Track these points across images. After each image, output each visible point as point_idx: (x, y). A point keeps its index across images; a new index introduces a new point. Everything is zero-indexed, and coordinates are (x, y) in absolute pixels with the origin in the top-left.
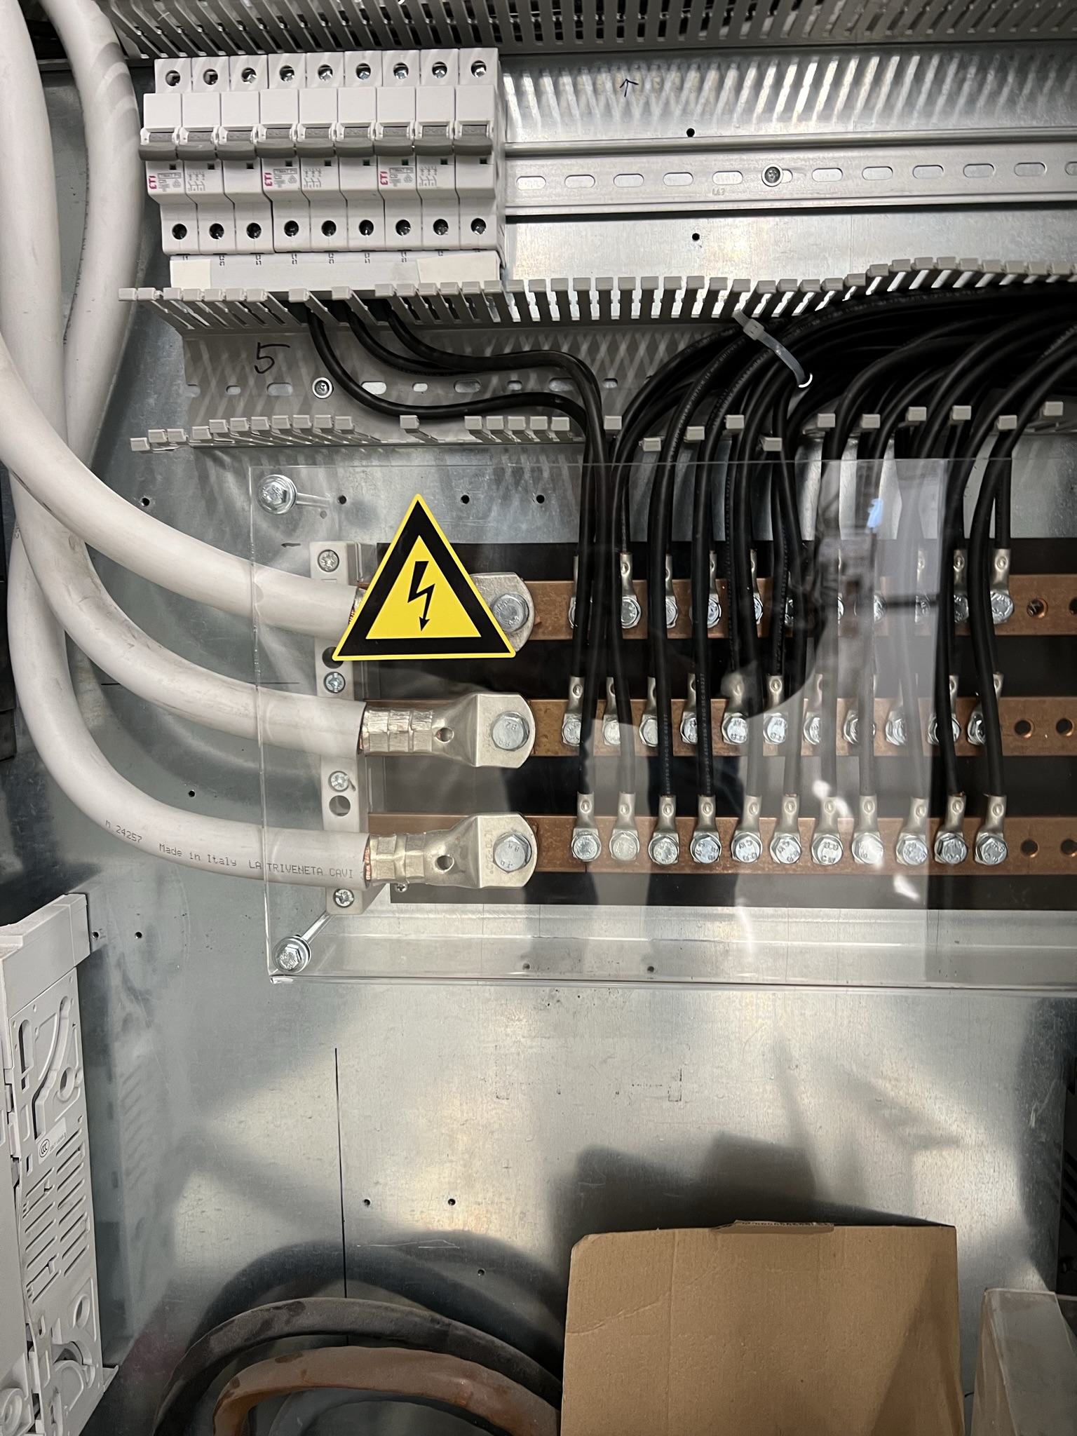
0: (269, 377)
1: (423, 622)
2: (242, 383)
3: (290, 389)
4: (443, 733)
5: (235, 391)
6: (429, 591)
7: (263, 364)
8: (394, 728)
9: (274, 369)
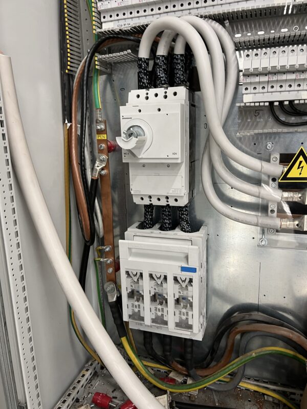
0: (258, 117)
1: (300, 174)
2: (251, 119)
3: (262, 120)
4: (300, 197)
5: (249, 120)
6: (302, 167)
7: (256, 114)
8: (289, 196)
9: (259, 116)
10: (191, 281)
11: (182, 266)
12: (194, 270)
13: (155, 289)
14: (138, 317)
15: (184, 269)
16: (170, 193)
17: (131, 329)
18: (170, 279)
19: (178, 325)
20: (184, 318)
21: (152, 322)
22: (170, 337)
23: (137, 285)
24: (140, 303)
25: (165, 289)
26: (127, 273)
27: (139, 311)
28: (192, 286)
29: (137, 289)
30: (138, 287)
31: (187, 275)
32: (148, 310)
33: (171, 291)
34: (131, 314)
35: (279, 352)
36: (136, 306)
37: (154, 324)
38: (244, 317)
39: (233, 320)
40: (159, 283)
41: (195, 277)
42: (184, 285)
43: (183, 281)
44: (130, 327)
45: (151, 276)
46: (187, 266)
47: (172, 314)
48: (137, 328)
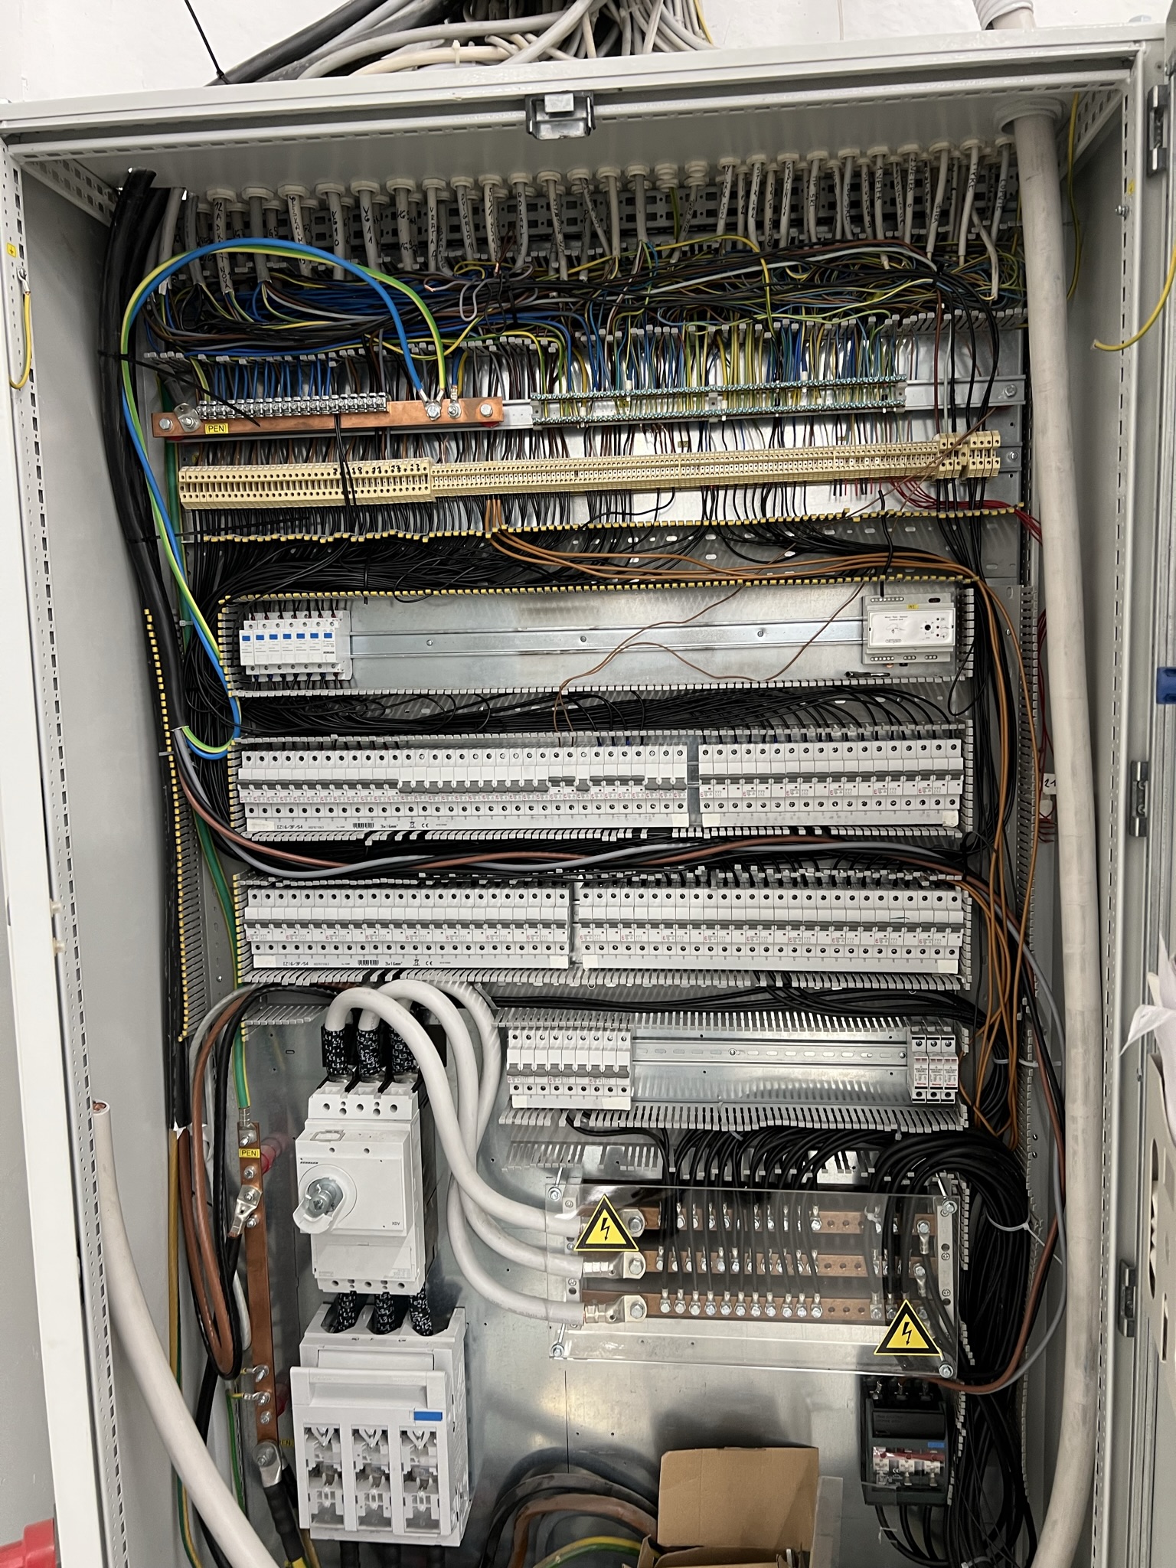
1: (606, 1238)
4: (612, 1271)
6: (608, 1228)
8: (595, 1270)
10: (433, 1435)
11: (417, 1410)
12: (438, 1416)
13: (365, 1458)
14: (330, 1516)
15: (419, 1416)
16: (390, 1276)
17: (313, 1540)
18: (394, 1436)
19: (411, 1523)
20: (422, 1508)
21: (361, 1523)
22: (398, 1546)
23: (329, 1453)
24: (334, 1488)
25: (384, 1455)
26: (308, 1431)
27: (333, 1505)
28: (435, 1445)
29: (327, 1461)
30: (331, 1458)
31: (428, 1426)
32: (351, 1500)
33: (396, 1458)
34: (316, 1512)
35: (603, 1547)
36: (326, 1496)
37: (363, 1528)
38: (540, 1484)
39: (520, 1492)
40: (373, 1445)
41: (441, 1428)
42: (420, 1445)
43: (418, 1438)
44: (313, 1536)
45: (356, 1432)
46: (425, 1410)
47: (398, 1505)
48: (326, 1538)
